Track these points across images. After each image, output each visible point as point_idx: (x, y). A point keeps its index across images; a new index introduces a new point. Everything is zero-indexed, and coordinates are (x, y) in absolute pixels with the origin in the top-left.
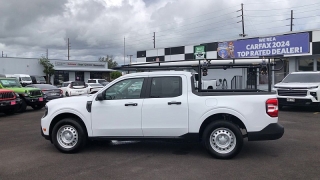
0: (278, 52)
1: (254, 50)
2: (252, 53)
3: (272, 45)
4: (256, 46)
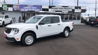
0: (33, 10)
1: (26, 9)
2: (25, 9)
3: (32, 8)
4: (27, 8)
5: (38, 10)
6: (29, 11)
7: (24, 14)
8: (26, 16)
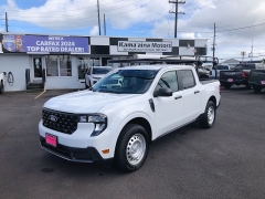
1: (45, 47)
2: (42, 49)
3: (60, 43)
4: (46, 43)
5: (80, 49)
6: (52, 54)
7: (37, 61)
8: (44, 67)
